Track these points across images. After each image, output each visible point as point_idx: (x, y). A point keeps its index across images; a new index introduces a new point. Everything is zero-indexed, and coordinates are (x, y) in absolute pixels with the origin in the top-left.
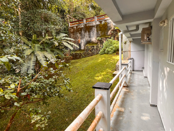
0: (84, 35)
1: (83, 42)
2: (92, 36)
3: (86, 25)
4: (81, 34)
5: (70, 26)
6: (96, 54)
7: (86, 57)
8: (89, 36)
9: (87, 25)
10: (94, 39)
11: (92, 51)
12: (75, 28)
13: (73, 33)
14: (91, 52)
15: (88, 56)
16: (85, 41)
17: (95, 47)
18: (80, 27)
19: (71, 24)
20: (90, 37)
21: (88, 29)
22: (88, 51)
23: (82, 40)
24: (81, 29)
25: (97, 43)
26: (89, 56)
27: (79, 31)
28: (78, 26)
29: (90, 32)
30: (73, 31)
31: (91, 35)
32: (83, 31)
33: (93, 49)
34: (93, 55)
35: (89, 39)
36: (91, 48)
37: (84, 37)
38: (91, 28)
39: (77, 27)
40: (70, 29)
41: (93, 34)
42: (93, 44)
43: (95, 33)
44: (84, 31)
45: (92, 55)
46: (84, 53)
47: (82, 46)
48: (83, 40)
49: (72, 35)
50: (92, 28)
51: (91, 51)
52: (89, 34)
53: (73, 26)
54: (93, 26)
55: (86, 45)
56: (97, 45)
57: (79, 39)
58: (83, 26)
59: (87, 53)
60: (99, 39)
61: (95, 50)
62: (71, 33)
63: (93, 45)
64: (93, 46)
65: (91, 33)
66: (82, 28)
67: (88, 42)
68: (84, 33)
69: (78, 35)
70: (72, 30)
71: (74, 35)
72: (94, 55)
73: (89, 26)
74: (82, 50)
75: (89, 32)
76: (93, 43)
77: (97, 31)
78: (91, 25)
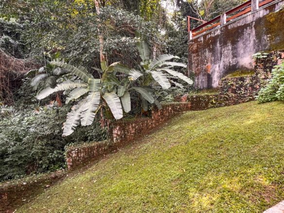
0: (221, 54)
1: (217, 69)
2: (242, 51)
3: (226, 26)
4: (213, 51)
5: (191, 38)
6: (250, 100)
7: (220, 106)
8: (233, 54)
9: (229, 27)
10: (247, 59)
11: (239, 92)
12: (202, 39)
13: (197, 51)
14: (236, 93)
15: (226, 105)
16: (222, 66)
17: (248, 82)
18: (213, 35)
19: (194, 33)
20: (235, 55)
21: (233, 36)
22: (228, 91)
23: (215, 66)
24: (214, 40)
25: (254, 70)
26: (229, 105)
27: (209, 46)
28: (208, 34)
29: (238, 41)
30: (198, 47)
31: (239, 49)
32: (218, 45)
33: (241, 86)
34: (240, 103)
35: (232, 62)
36: (234, 84)
37: (221, 56)
38: (239, 33)
39: (205, 36)
40: (192, 45)
41: (246, 46)
42: (243, 73)
43: (252, 42)
44: (220, 44)
45: (235, 103)
46: (216, 96)
47: (213, 80)
48: (217, 65)
49: (194, 57)
50: (243, 31)
51: (234, 91)
52: (234, 49)
53: (198, 36)
54: (246, 26)
55: (223, 76)
56: (254, 75)
57: (209, 64)
58: (219, 32)
59: (223, 96)
60: (261, 57)
61: (246, 89)
62: (193, 52)
63: (243, 75)
64: (242, 79)
65: (240, 45)
66: (218, 36)
67: (231, 69)
68: (222, 49)
69: (208, 54)
70: (195, 47)
71: (198, 55)
72: (243, 102)
73: (234, 29)
74: (215, 89)
75: (234, 43)
76: (244, 70)
77: (258, 36)
78: (241, 24)
